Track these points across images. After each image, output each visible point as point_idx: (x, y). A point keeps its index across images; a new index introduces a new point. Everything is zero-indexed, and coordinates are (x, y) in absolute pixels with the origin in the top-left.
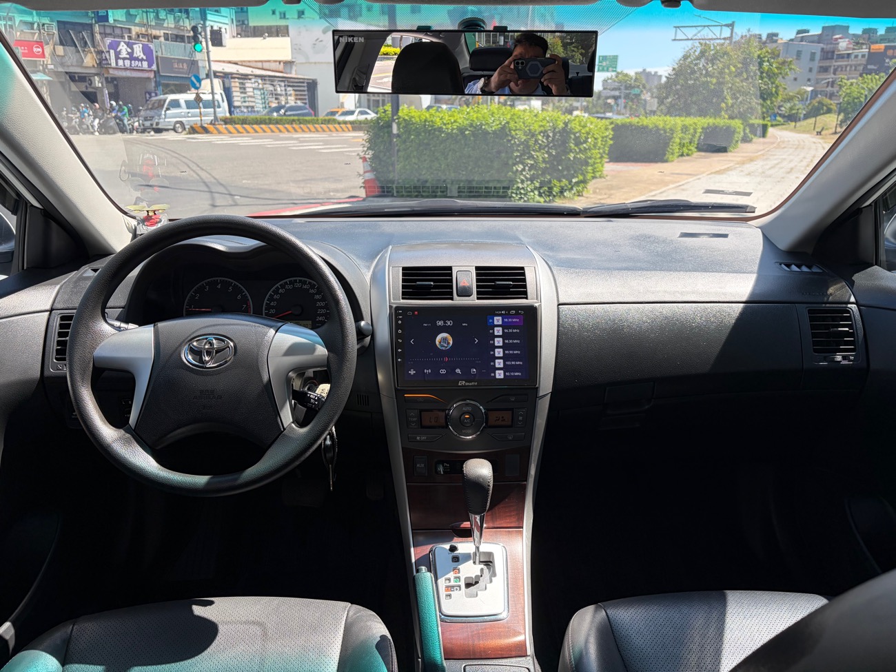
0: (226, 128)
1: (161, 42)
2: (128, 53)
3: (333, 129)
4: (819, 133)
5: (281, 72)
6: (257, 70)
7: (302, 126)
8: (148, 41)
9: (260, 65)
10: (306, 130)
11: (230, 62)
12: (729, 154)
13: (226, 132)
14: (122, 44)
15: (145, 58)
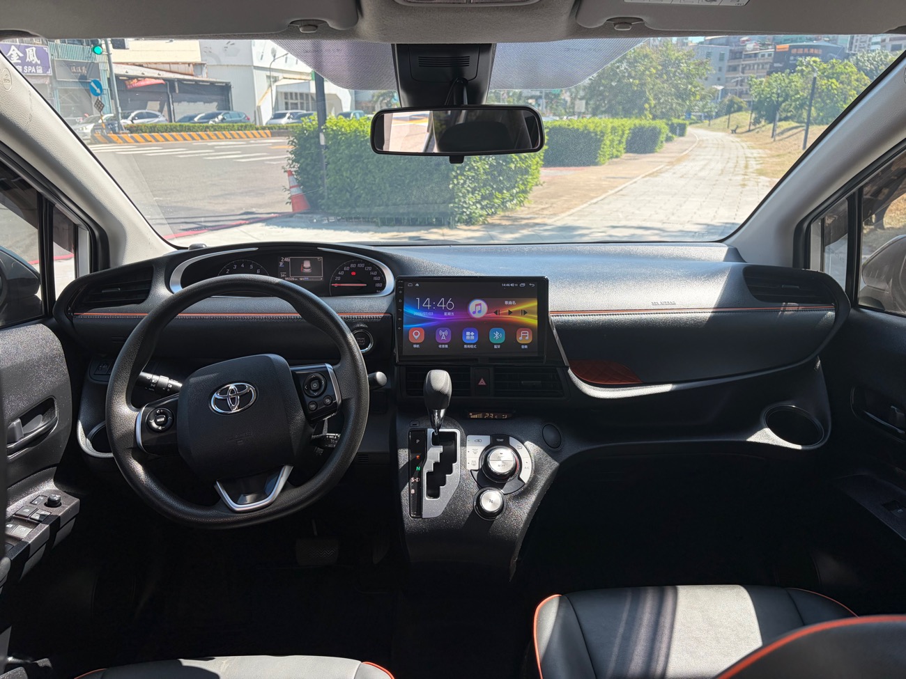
0: (132, 137)
1: (56, 45)
2: (20, 58)
3: (251, 136)
4: (734, 131)
5: (192, 75)
6: (164, 73)
7: (216, 132)
8: (43, 44)
9: (167, 67)
10: (222, 137)
11: (134, 64)
12: (656, 154)
13: (132, 141)
14: (13, 47)
15: (39, 62)
